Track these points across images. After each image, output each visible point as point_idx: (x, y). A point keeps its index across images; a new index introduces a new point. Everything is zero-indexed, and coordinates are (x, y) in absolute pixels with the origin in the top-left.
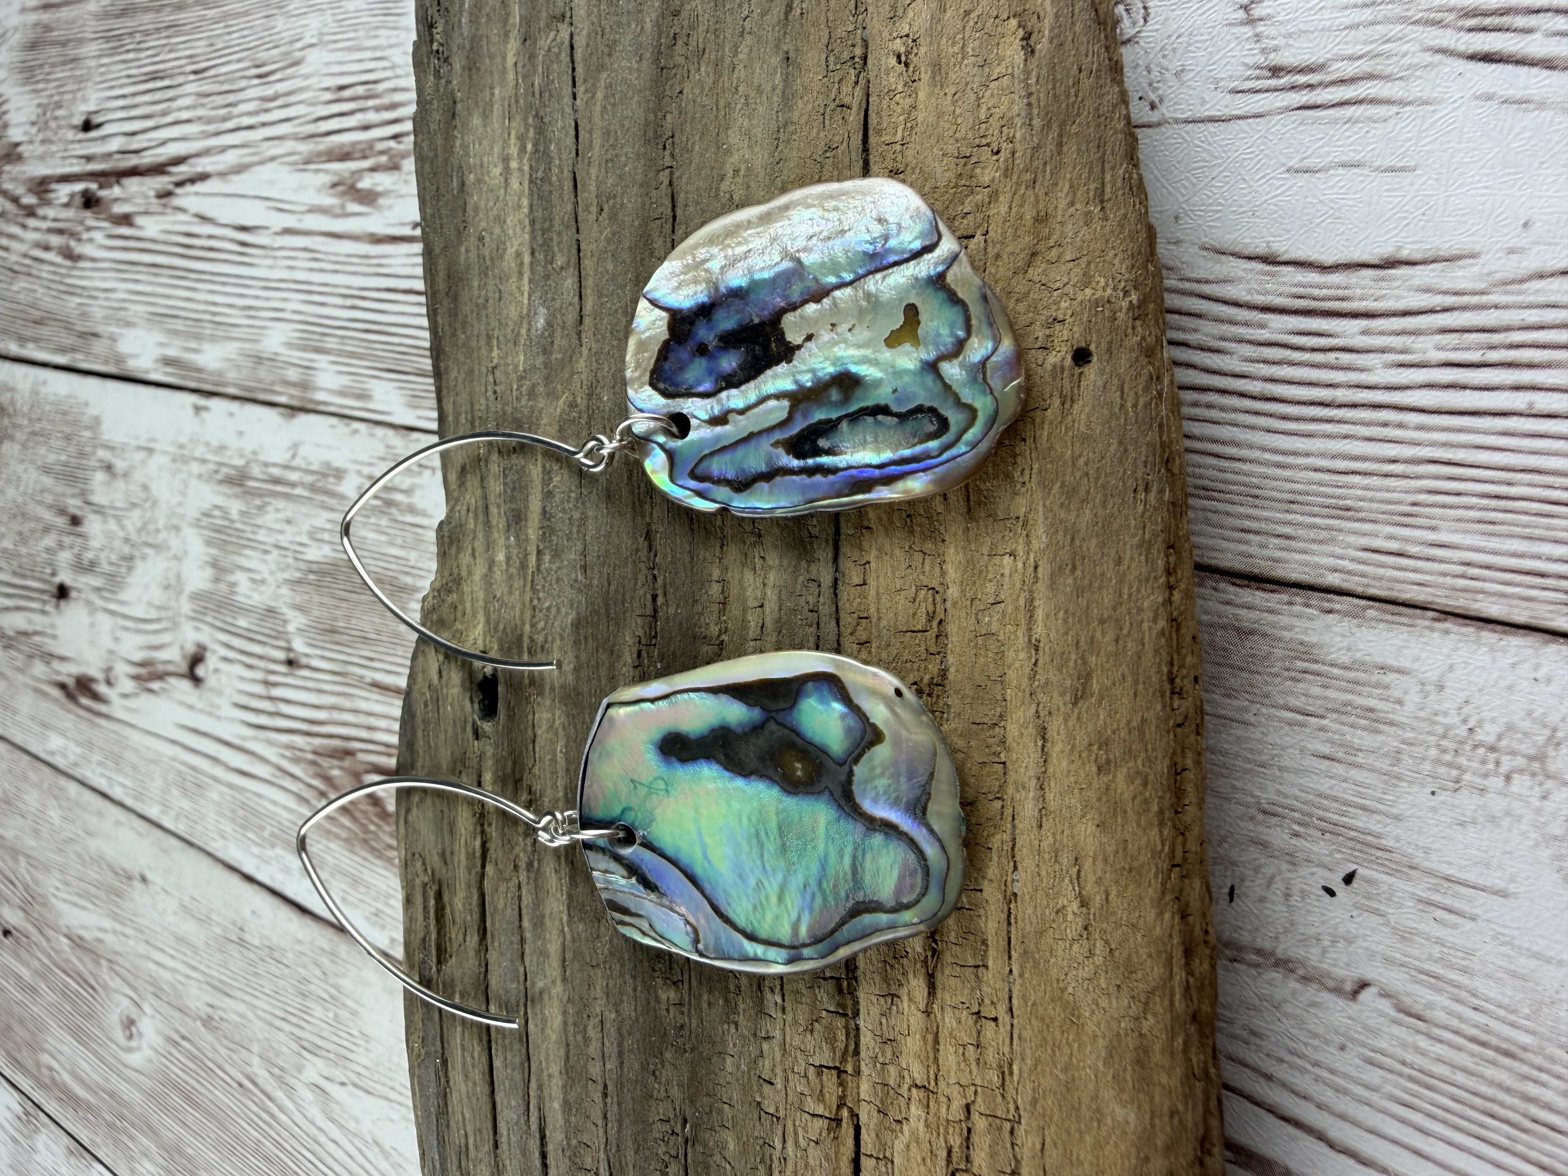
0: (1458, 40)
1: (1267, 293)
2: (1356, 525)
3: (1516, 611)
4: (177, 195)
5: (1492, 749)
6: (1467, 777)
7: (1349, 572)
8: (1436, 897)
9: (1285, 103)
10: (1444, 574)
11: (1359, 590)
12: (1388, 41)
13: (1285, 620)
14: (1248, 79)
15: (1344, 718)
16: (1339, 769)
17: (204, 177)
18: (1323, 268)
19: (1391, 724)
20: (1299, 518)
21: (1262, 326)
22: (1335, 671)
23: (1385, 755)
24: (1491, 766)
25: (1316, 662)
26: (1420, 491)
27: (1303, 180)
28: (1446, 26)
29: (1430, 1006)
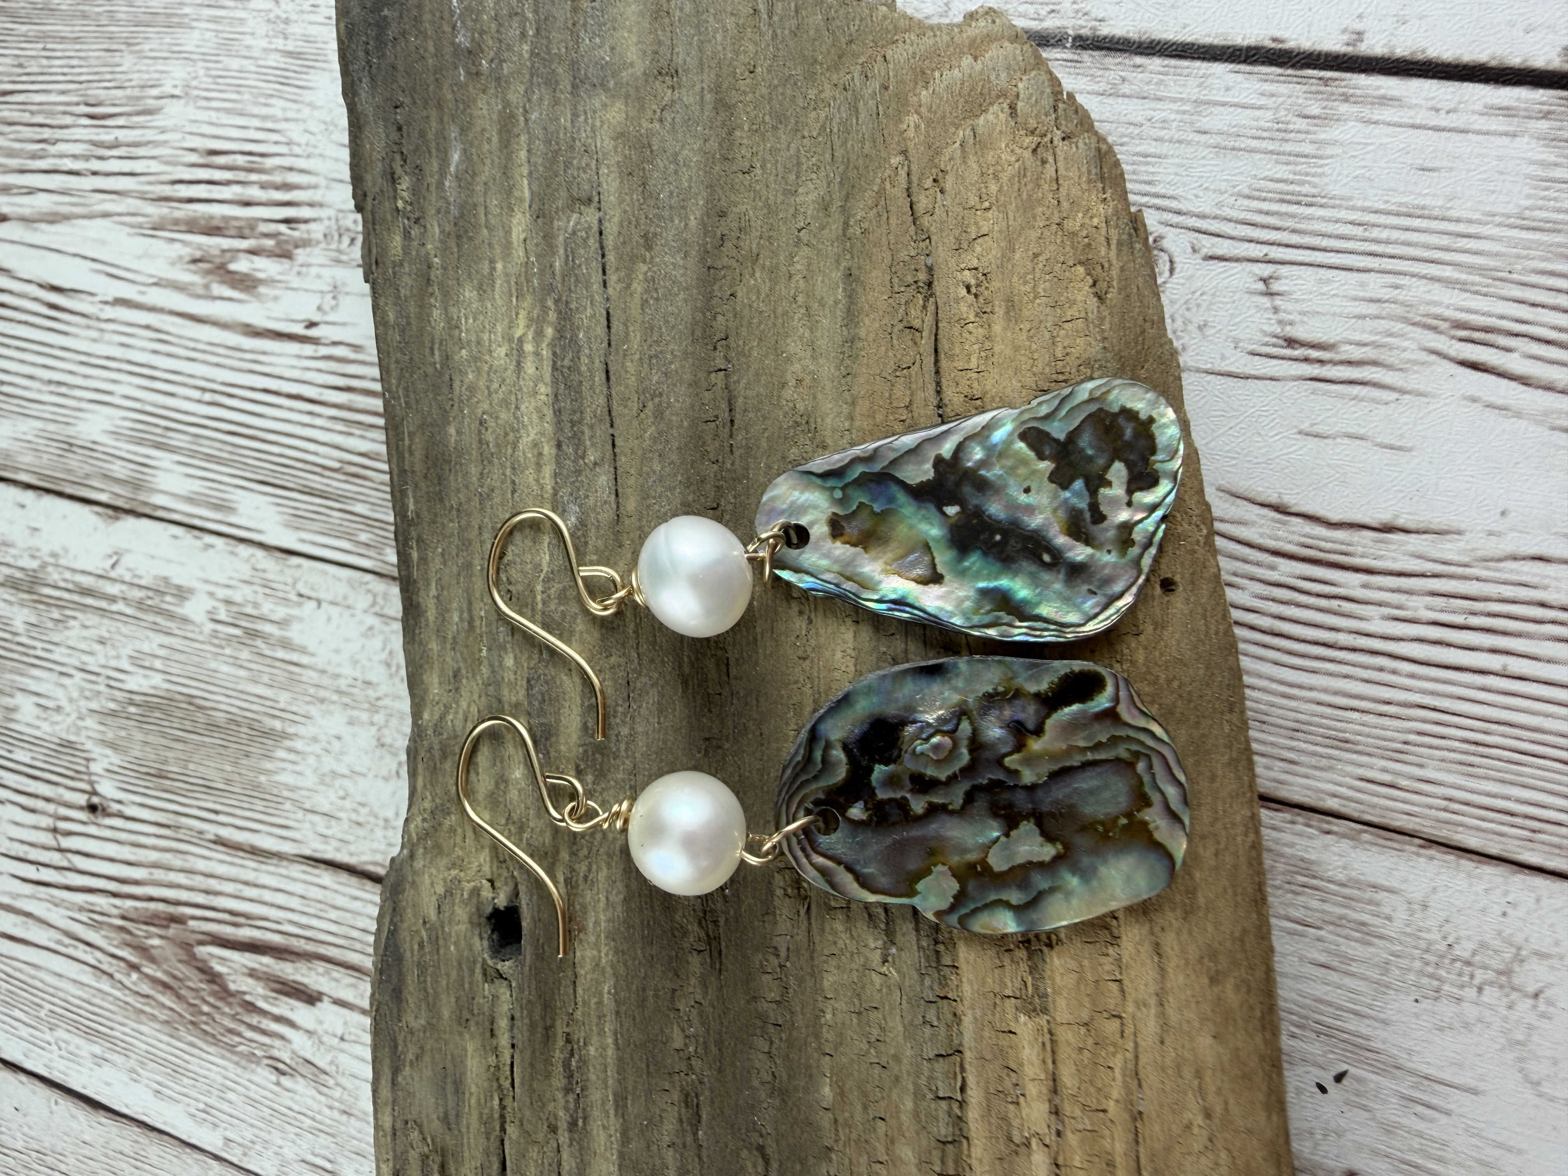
0: (1450, 347)
1: (1278, 539)
2: (1354, 757)
3: (1491, 844)
5: (1468, 963)
6: (1446, 987)
7: (1347, 799)
8: (1416, 1096)
9: (1299, 373)
10: (1431, 807)
11: (1356, 815)
12: (1391, 335)
13: (1287, 837)
14: (1266, 344)
15: (1339, 930)
16: (1334, 977)
18: (1329, 524)
19: (1381, 937)
20: (1303, 746)
21: (1272, 568)
22: (1331, 886)
23: (1376, 965)
24: (1466, 978)
25: (1315, 877)
26: (1410, 732)
27: (1312, 442)
28: (1441, 333)
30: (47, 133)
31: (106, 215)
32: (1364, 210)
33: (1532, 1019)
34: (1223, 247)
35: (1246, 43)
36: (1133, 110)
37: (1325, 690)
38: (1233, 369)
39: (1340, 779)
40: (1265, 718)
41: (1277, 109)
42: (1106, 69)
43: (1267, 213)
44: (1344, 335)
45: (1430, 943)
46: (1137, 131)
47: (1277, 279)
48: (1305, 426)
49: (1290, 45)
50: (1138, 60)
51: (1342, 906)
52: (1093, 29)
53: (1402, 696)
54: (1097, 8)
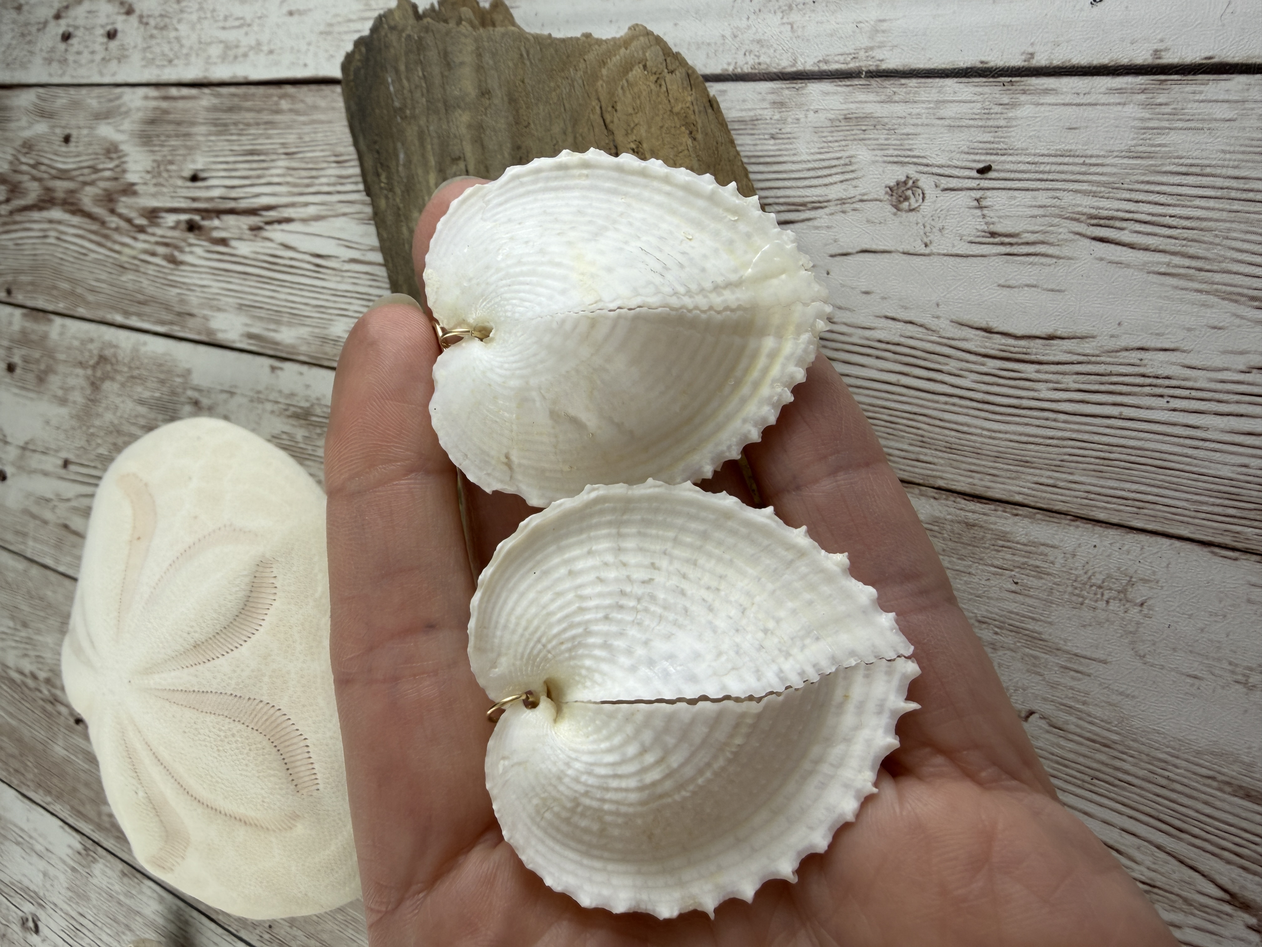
0: (1087, 230)
1: (986, 347)
2: (1032, 470)
4: (266, 230)
5: (1100, 587)
6: (1087, 601)
7: (1027, 495)
8: (1069, 665)
9: (998, 251)
10: (1075, 497)
11: (1032, 504)
12: (1052, 226)
13: (993, 519)
14: (978, 237)
15: (1024, 571)
16: (1020, 598)
17: (288, 220)
18: (1016, 337)
19: (1048, 574)
20: (1002, 466)
21: (983, 365)
22: (1019, 546)
23: (1045, 591)
24: (1099, 596)
25: (1009, 541)
26: (1064, 454)
27: (1006, 291)
28: (1081, 222)
29: (1066, 722)
30: (314, 173)
31: (344, 215)
32: (1035, 155)
33: (1138, 617)
34: (953, 183)
35: (965, 65)
36: (899, 109)
37: (1014, 433)
38: (959, 252)
39: (1023, 484)
40: (979, 451)
41: (983, 102)
42: (885, 88)
44: (1024, 228)
45: (1078, 576)
46: (902, 121)
47: (985, 198)
48: (1002, 282)
49: (991, 64)
50: (903, 81)
51: (1024, 557)
52: (877, 66)
53: (1060, 434)
54: (878, 54)
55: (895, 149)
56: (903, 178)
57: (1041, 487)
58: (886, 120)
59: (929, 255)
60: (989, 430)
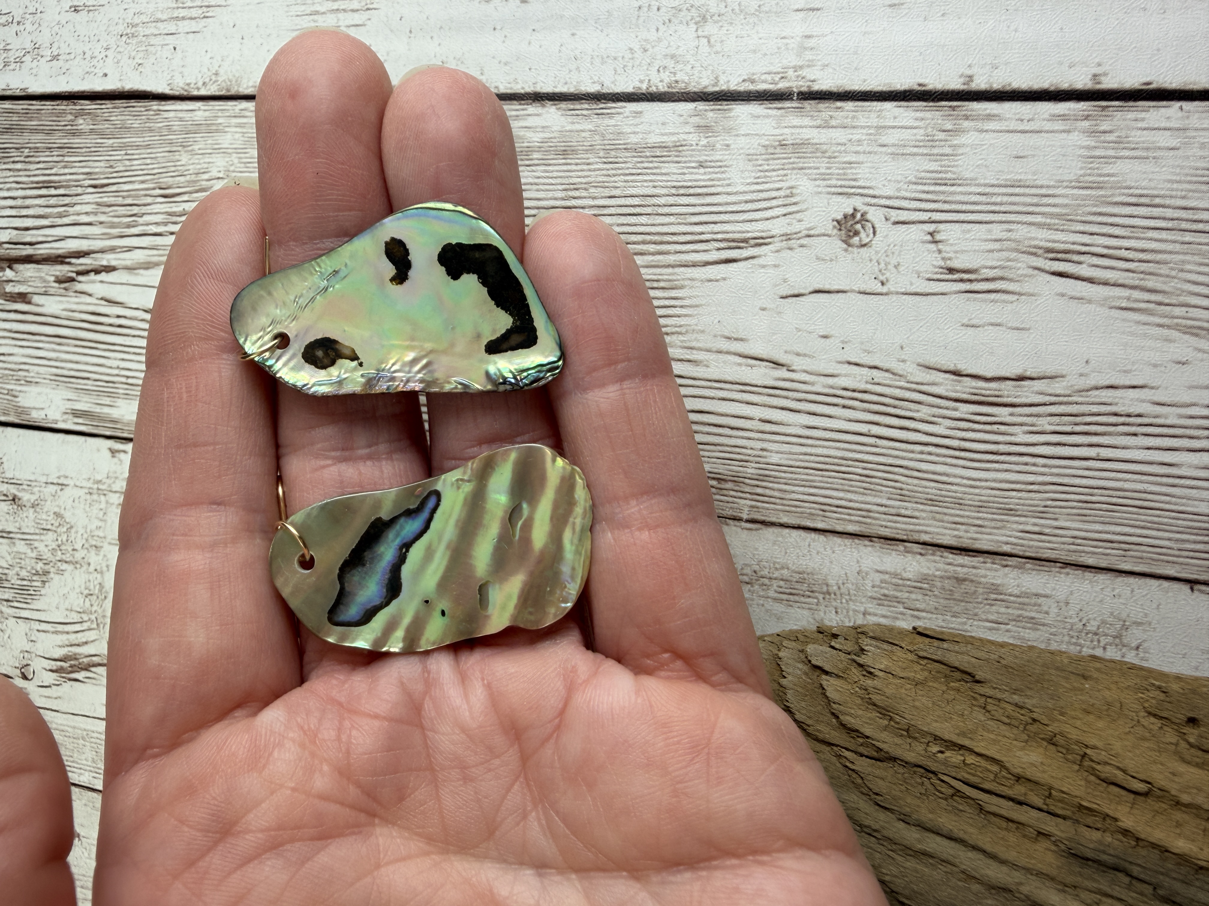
30: (135, 210)
32: (985, 185)
34: (904, 216)
35: (903, 88)
36: (838, 135)
37: (994, 481)
38: (918, 290)
39: (1010, 533)
40: (961, 501)
41: (926, 128)
42: (820, 111)
43: (928, 192)
44: (982, 263)
45: (1072, 625)
46: (843, 148)
47: (938, 232)
48: (965, 321)
49: (930, 87)
50: (839, 104)
51: (1018, 609)
52: (809, 87)
53: (1040, 479)
54: (810, 74)
55: (838, 179)
56: (851, 211)
57: (1028, 535)
58: (824, 147)
59: (886, 294)
60: (969, 479)
